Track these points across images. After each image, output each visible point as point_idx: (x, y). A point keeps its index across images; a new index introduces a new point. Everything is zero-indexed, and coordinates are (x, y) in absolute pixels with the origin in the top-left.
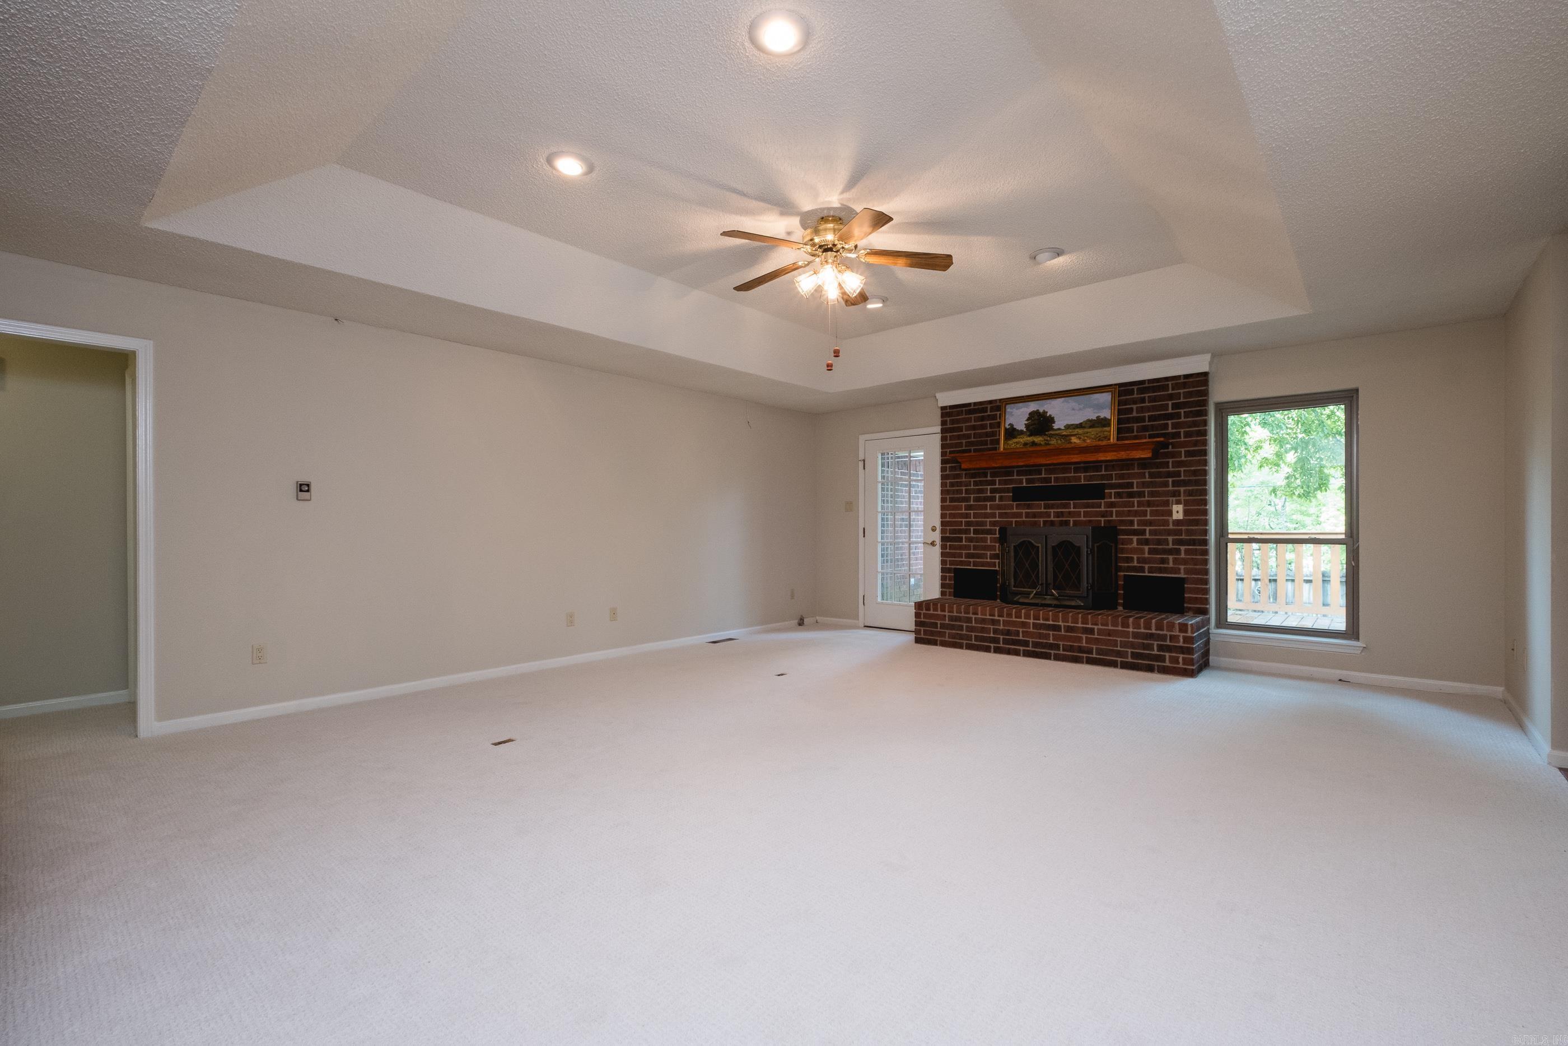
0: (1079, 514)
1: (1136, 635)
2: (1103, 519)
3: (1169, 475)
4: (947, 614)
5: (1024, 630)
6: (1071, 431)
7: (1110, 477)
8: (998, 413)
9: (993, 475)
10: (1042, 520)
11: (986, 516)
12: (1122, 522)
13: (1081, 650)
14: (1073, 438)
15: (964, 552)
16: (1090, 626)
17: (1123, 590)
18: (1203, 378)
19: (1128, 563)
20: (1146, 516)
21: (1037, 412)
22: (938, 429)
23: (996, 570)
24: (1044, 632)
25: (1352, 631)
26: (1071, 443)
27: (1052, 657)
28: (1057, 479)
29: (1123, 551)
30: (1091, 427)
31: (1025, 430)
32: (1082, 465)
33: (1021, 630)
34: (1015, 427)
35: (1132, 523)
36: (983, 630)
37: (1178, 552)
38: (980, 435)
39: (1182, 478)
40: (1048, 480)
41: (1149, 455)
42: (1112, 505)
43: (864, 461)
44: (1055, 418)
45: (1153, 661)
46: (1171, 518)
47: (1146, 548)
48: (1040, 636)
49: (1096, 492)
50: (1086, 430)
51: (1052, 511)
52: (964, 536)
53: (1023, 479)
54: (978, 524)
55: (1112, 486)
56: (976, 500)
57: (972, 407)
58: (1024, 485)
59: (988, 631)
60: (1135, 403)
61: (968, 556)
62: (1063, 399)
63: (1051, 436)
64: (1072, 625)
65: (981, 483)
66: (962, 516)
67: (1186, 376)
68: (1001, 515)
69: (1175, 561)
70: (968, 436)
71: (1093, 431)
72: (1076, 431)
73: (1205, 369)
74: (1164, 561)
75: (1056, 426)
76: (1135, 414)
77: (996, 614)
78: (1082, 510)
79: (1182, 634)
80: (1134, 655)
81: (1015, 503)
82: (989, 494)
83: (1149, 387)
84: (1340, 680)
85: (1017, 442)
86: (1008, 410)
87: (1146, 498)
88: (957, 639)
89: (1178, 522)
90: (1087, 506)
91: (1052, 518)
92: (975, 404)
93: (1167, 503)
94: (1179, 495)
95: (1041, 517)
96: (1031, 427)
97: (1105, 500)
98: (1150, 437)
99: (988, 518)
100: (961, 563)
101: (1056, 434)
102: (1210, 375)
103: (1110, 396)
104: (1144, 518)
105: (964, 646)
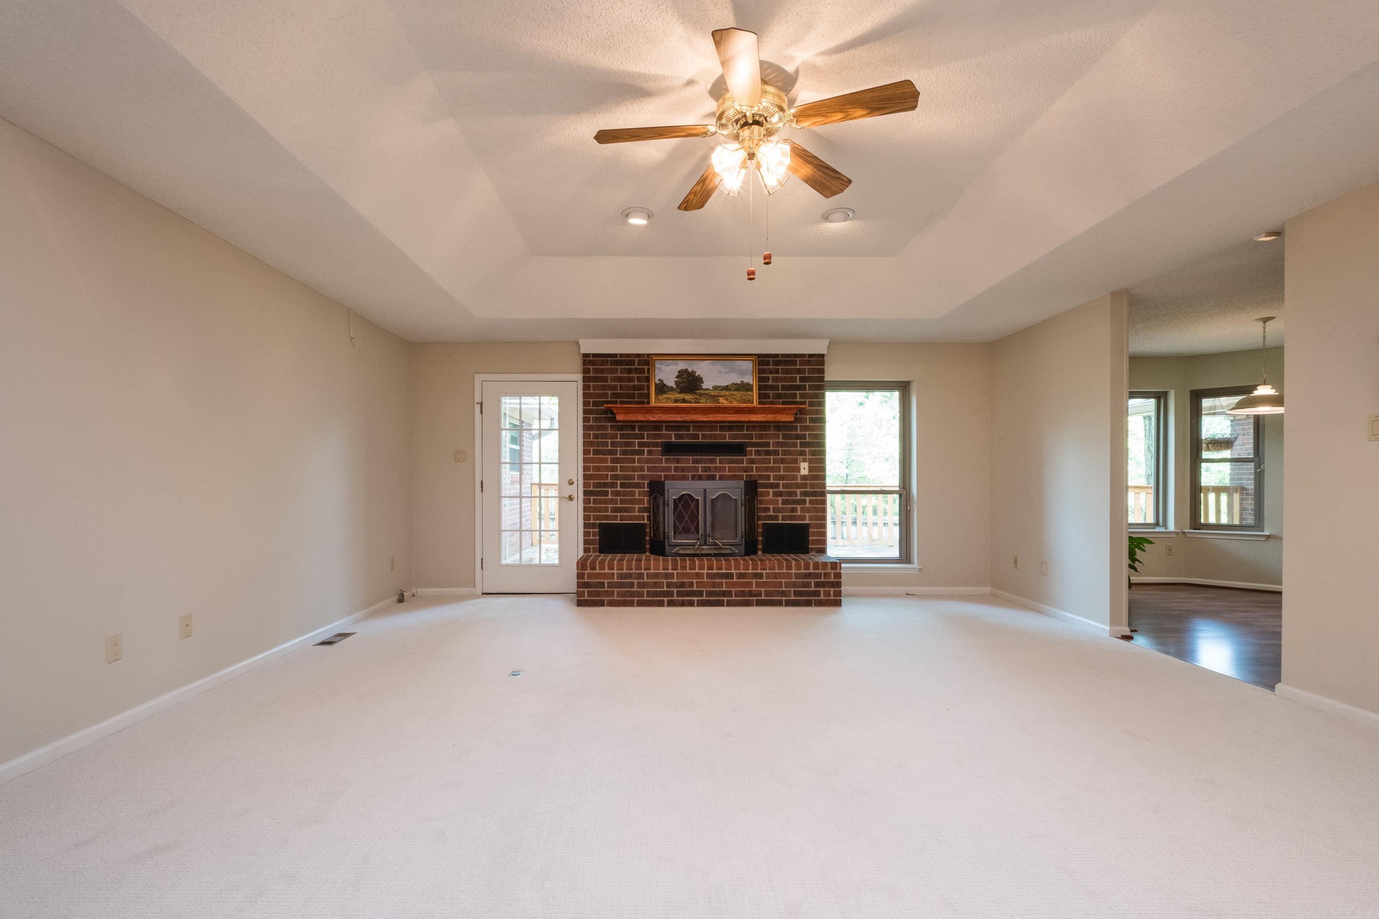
0: (724, 469)
1: (798, 576)
2: (744, 474)
3: (797, 437)
4: (615, 571)
5: (699, 580)
6: (718, 392)
7: (750, 436)
8: (646, 367)
9: (641, 428)
10: (690, 474)
11: (634, 469)
12: (761, 477)
13: (751, 594)
14: (721, 399)
15: (610, 506)
16: (759, 571)
17: (762, 536)
18: (819, 359)
19: (765, 513)
20: (780, 472)
21: (686, 371)
22: (579, 377)
23: (645, 524)
24: (718, 581)
25: (905, 556)
26: (719, 403)
27: (725, 604)
28: (704, 436)
29: (761, 502)
30: (737, 390)
31: (675, 387)
32: (727, 424)
33: (695, 581)
34: (664, 383)
35: (768, 477)
36: (655, 584)
37: (804, 502)
38: (628, 388)
39: (807, 440)
40: (696, 436)
41: (792, 419)
42: (752, 461)
43: (481, 404)
44: (703, 379)
45: (810, 597)
46: (798, 474)
47: (780, 499)
48: (714, 585)
49: (738, 449)
50: (732, 392)
51: (700, 465)
52: (610, 490)
53: (672, 434)
54: (625, 477)
55: (753, 445)
56: (624, 453)
57: (618, 358)
58: (673, 440)
59: (660, 585)
60: (771, 373)
61: (615, 510)
62: (710, 362)
63: (701, 395)
64: (744, 572)
65: (628, 436)
66: (607, 469)
67: (811, 356)
68: (649, 469)
69: (803, 510)
70: (614, 388)
71: (739, 394)
72: (723, 393)
73: (823, 351)
74: (793, 510)
75: (704, 386)
76: (770, 383)
77: (670, 568)
78: (727, 465)
79: (833, 571)
80: (797, 593)
81: (664, 458)
82: (637, 448)
83: (781, 360)
84: (907, 594)
85: (667, 398)
86: (657, 365)
87: (780, 457)
88: (627, 597)
89: (804, 477)
90: (732, 462)
91: (700, 473)
92: (621, 355)
93: (796, 461)
94: (805, 455)
95: (690, 471)
96: (681, 385)
97: (747, 457)
98: (783, 403)
99: (636, 472)
100: (607, 517)
101: (705, 394)
102: (825, 357)
103: (752, 364)
104: (778, 473)
105: (636, 603)
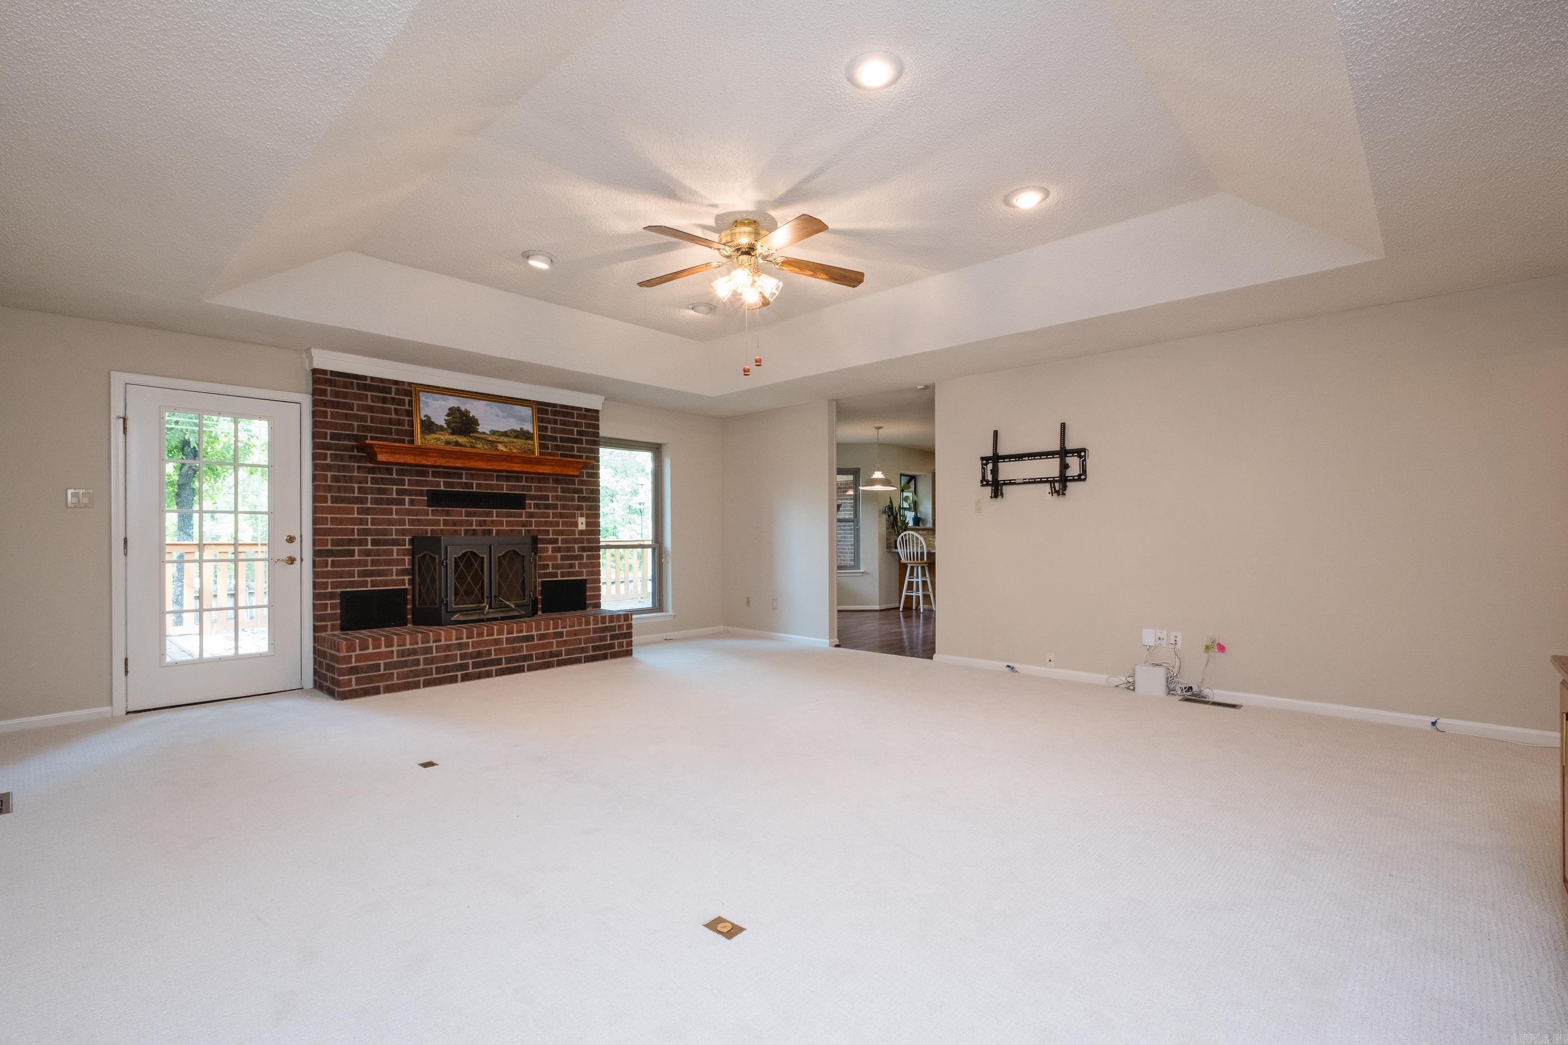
0: (501, 523)
1: (595, 631)
2: (523, 528)
3: (575, 491)
4: (395, 649)
5: (497, 647)
6: (496, 437)
7: (530, 489)
8: (407, 399)
9: (400, 472)
10: (463, 528)
11: (391, 522)
12: (539, 532)
13: (552, 655)
14: (499, 445)
15: (356, 569)
16: (560, 630)
17: (541, 595)
18: (593, 415)
19: (544, 570)
20: (559, 527)
21: (458, 409)
22: (307, 400)
23: (406, 589)
24: (518, 645)
25: (659, 604)
26: (498, 450)
27: (526, 669)
28: (479, 486)
29: (540, 558)
30: (516, 437)
31: (445, 426)
32: (504, 474)
33: (493, 648)
34: (432, 420)
35: (548, 532)
36: (446, 658)
37: (581, 557)
38: (381, 421)
39: (584, 495)
40: (469, 485)
42: (531, 515)
43: (125, 420)
44: (479, 421)
45: (606, 650)
46: (576, 529)
47: (559, 555)
48: (514, 650)
49: (516, 502)
50: (512, 440)
51: (474, 519)
52: (356, 548)
53: (440, 481)
54: (378, 532)
55: (533, 498)
56: (376, 501)
57: (368, 382)
58: (442, 488)
59: (453, 658)
60: (549, 422)
61: (363, 574)
62: (485, 402)
63: (477, 439)
64: (545, 632)
65: (383, 481)
66: (353, 522)
67: (587, 410)
68: (412, 522)
69: (580, 565)
70: (363, 419)
71: (519, 442)
72: (502, 439)
73: (597, 406)
74: (572, 566)
75: (480, 429)
76: (549, 433)
77: (465, 636)
78: (504, 519)
79: (625, 623)
80: (594, 648)
81: (430, 509)
82: (395, 496)
83: (560, 411)
84: (666, 640)
85: (436, 439)
86: (422, 398)
87: (559, 511)
88: (411, 677)
89: (582, 532)
90: (509, 515)
91: (474, 527)
92: (372, 379)
93: (574, 516)
94: (583, 510)
95: (462, 526)
96: (453, 425)
97: (526, 510)
98: (562, 455)
99: (394, 525)
100: (352, 584)
101: (482, 438)
102: (600, 413)
103: (531, 412)
104: (557, 528)
105: (422, 684)
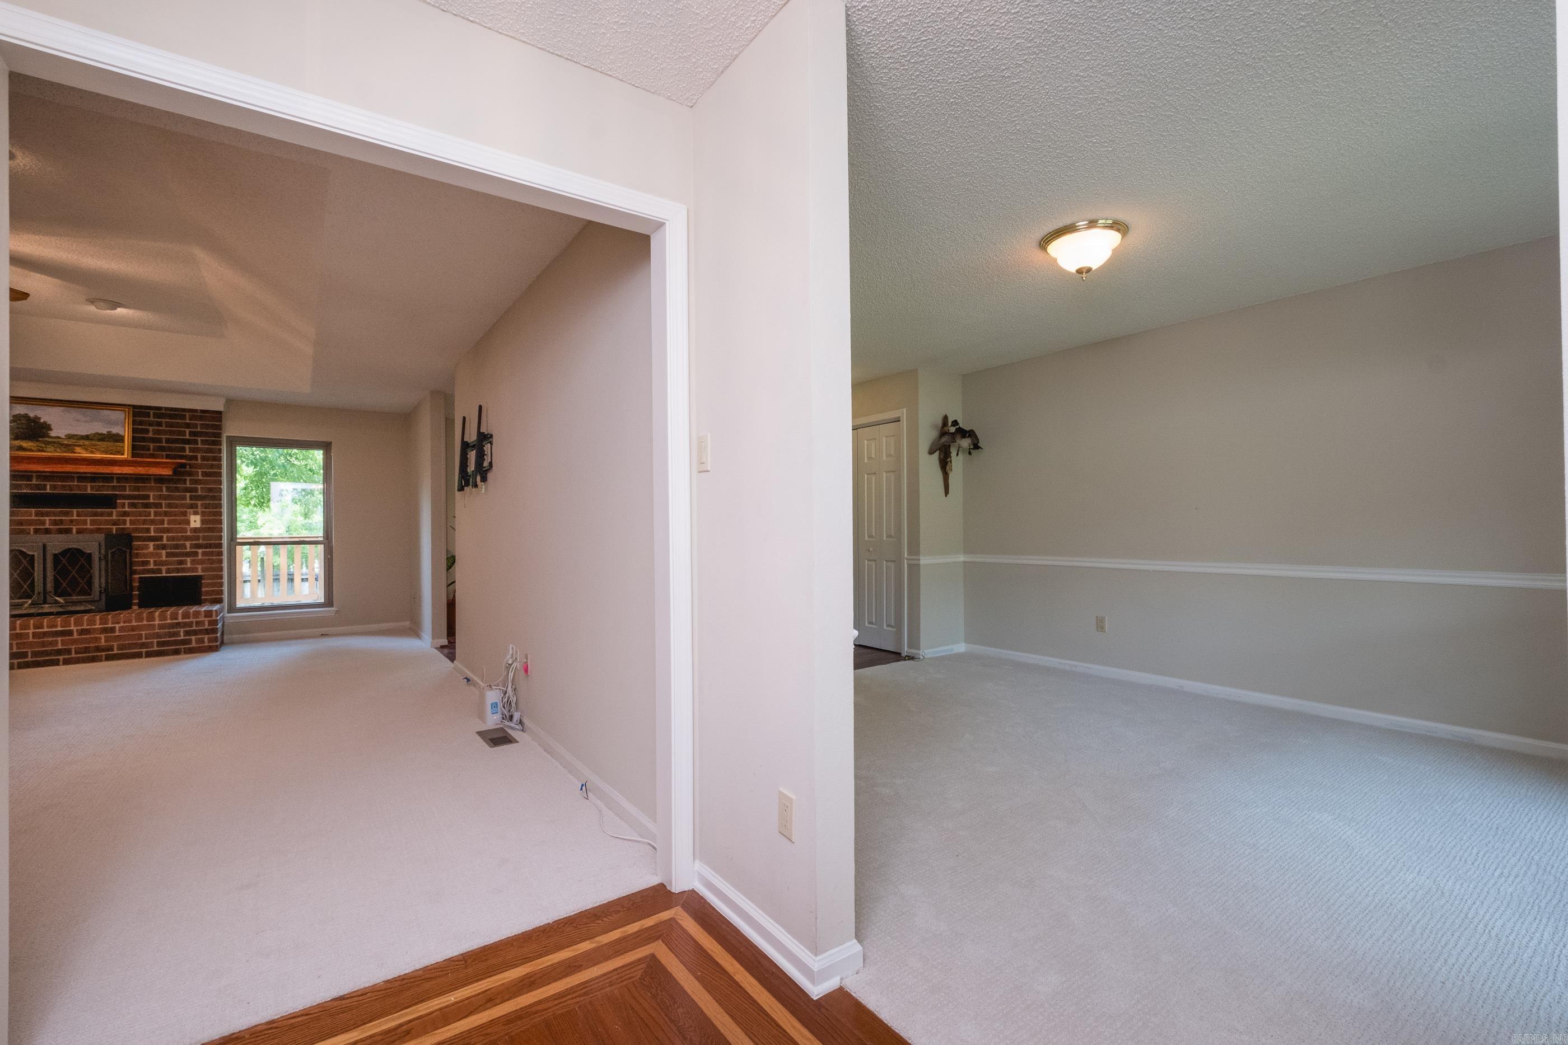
0: (84, 522)
2: (114, 527)
3: (187, 490)
6: (74, 441)
7: (123, 489)
10: (32, 528)
12: (136, 530)
14: (77, 448)
16: (110, 626)
17: (138, 590)
18: (217, 415)
19: (144, 566)
20: (163, 525)
21: (26, 416)
24: (50, 639)
25: (329, 602)
26: (75, 453)
27: (61, 662)
28: (52, 487)
29: (137, 555)
30: (99, 440)
32: (88, 475)
35: (148, 530)
37: (196, 554)
39: (200, 494)
40: (42, 488)
41: (171, 473)
42: (126, 514)
44: (52, 426)
45: (179, 645)
46: (187, 526)
47: (164, 552)
49: (108, 502)
50: (93, 442)
51: (48, 519)
55: (126, 497)
60: (151, 425)
62: (63, 408)
63: (48, 443)
64: (88, 627)
67: (204, 411)
69: (192, 562)
71: (103, 445)
72: (81, 442)
73: (221, 409)
74: (181, 563)
75: (53, 434)
76: (151, 435)
78: (88, 519)
79: (207, 619)
80: (161, 644)
83: (165, 414)
84: (322, 635)
87: (164, 509)
89: (195, 530)
90: (95, 514)
91: (48, 527)
93: (185, 514)
94: (197, 508)
95: (31, 525)
97: (118, 510)
98: (168, 457)
101: (54, 442)
102: (223, 414)
103: (124, 415)
104: (161, 526)
